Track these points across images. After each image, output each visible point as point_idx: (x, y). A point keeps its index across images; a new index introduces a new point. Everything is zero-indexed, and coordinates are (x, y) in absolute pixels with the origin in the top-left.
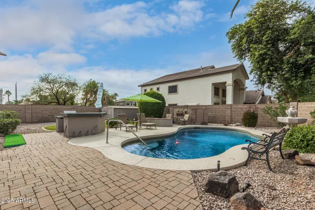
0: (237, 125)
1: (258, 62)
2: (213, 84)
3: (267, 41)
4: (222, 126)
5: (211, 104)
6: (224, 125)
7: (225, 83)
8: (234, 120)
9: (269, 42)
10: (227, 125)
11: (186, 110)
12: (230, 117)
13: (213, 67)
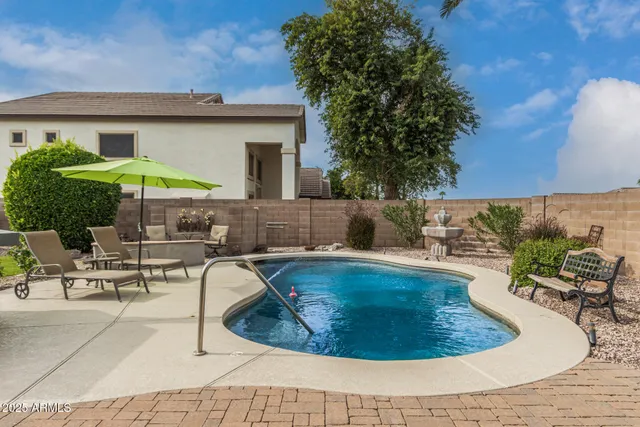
0: (338, 248)
1: (352, 112)
2: (249, 145)
3: (369, 73)
4: (300, 252)
5: (243, 198)
6: (307, 249)
7: (280, 146)
8: (317, 236)
9: (373, 75)
10: (313, 249)
11: (211, 213)
12: (308, 230)
13: (219, 100)
